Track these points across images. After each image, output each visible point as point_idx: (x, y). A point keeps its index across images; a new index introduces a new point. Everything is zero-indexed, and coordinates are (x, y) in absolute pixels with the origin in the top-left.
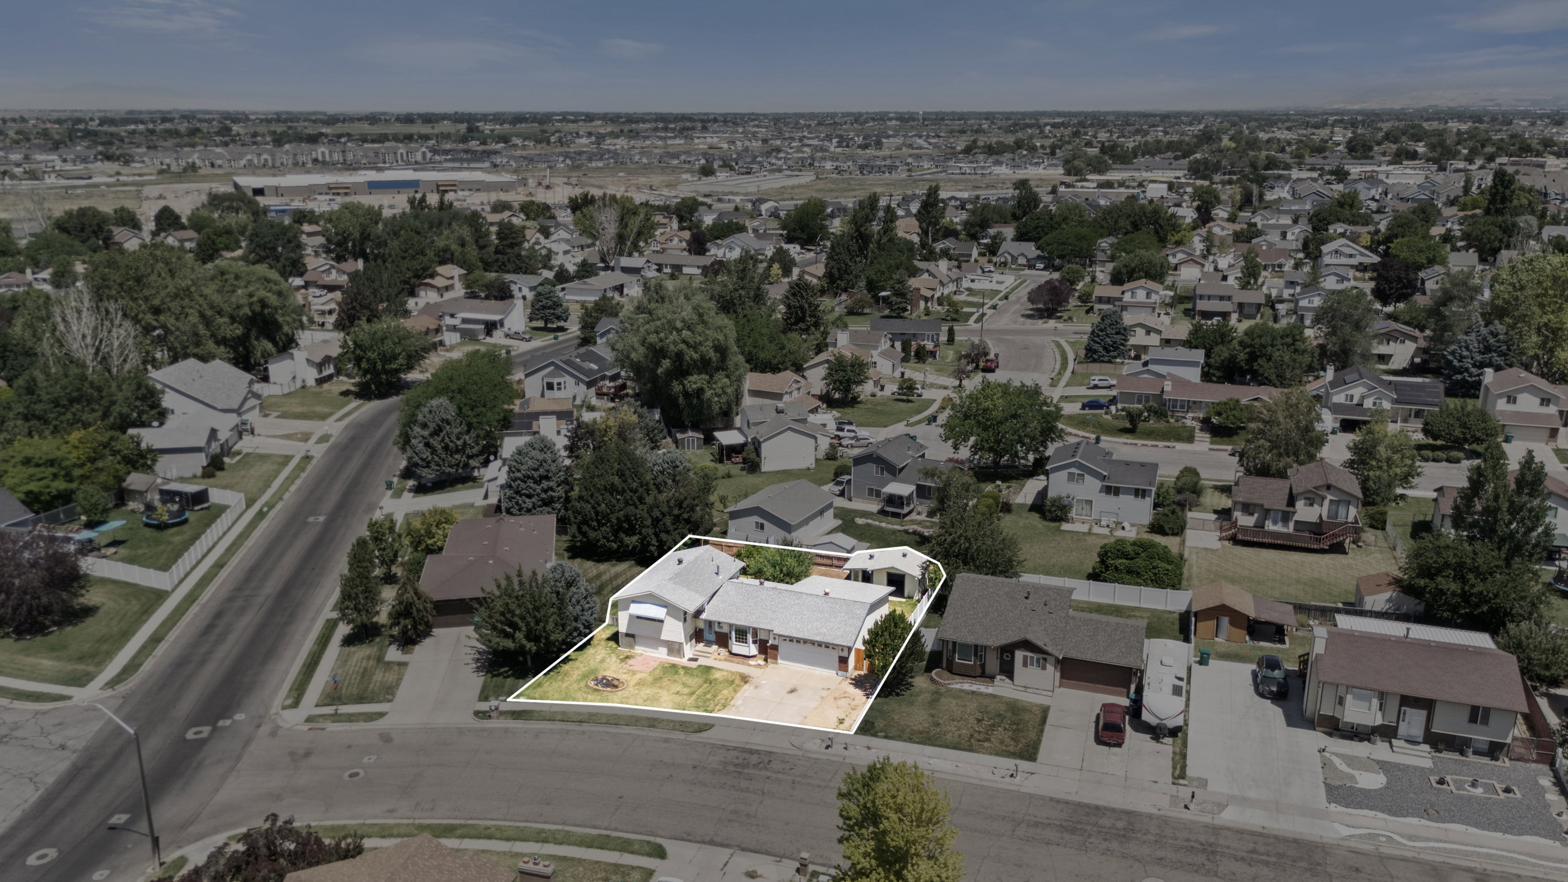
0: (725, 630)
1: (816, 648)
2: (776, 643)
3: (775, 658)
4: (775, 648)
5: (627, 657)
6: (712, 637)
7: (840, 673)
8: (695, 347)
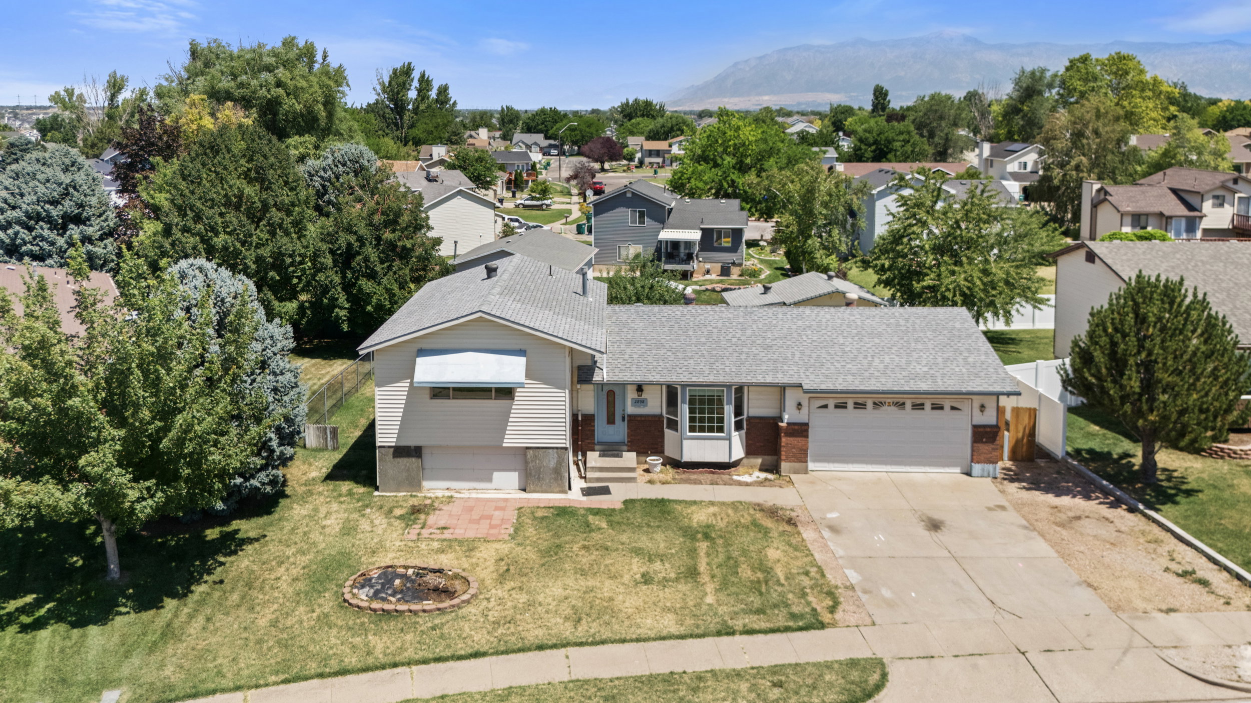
0: (655, 404)
1: (908, 413)
2: (801, 417)
3: (802, 456)
4: (801, 430)
5: (416, 511)
6: (619, 432)
7: (977, 468)
8: (295, 93)
